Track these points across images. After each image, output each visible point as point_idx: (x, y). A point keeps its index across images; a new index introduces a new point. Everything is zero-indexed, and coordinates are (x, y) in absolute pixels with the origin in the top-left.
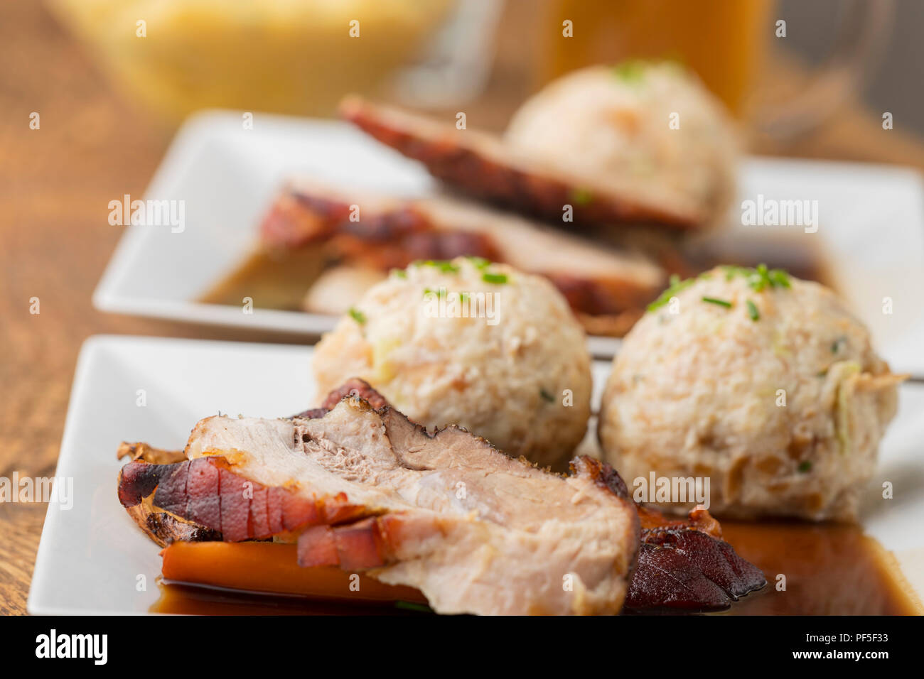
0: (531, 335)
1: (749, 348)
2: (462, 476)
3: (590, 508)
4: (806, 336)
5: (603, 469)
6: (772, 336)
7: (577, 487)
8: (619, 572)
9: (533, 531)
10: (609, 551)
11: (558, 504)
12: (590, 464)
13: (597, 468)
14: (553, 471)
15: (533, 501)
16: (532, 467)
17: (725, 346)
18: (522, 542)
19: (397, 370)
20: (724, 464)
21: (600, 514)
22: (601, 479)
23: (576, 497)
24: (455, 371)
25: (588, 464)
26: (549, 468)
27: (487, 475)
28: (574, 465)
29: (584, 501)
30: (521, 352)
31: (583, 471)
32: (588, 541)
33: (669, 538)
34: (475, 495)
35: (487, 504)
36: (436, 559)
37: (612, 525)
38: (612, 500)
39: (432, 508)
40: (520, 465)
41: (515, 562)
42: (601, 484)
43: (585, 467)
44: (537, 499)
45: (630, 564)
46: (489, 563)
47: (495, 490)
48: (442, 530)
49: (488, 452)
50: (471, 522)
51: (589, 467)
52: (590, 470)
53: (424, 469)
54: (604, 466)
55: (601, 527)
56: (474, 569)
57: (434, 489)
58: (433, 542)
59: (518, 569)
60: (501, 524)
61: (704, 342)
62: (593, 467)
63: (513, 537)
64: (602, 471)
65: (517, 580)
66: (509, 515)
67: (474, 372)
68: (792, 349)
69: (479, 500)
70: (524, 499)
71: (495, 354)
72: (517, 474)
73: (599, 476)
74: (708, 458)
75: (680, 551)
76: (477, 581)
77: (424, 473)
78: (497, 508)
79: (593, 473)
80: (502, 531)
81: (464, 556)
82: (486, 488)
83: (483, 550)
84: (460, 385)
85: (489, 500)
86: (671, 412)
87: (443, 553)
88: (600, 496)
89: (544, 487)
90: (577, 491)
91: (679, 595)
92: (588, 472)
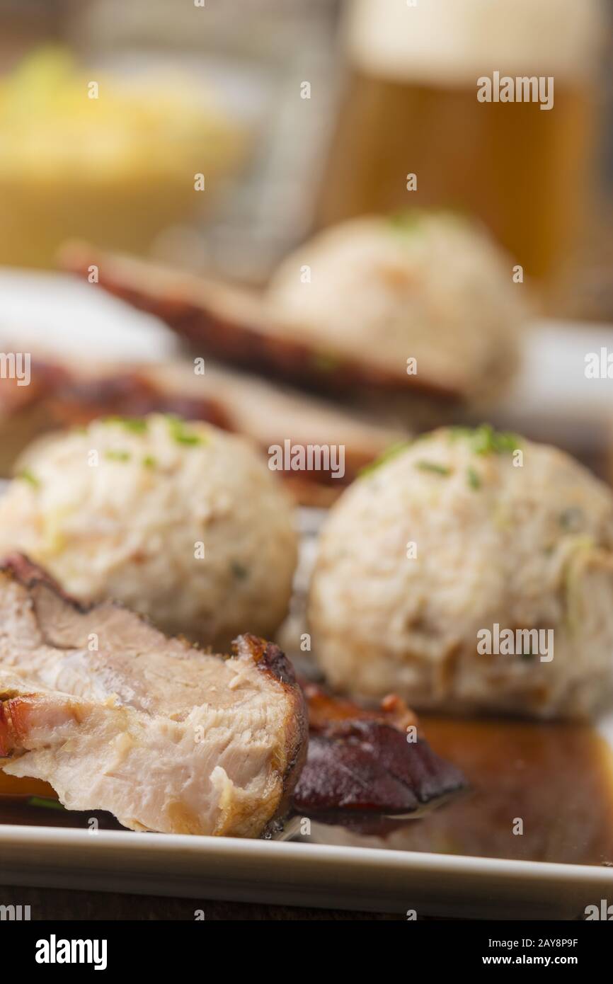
0: (224, 503)
1: (465, 519)
2: (109, 656)
3: (248, 694)
4: (532, 506)
5: (267, 650)
6: (492, 506)
7: (237, 670)
8: (275, 767)
9: (178, 718)
10: (264, 743)
11: (213, 688)
12: (251, 643)
13: (260, 649)
14: (214, 652)
15: (187, 685)
16: (191, 647)
17: (438, 518)
18: (165, 730)
19: (71, 541)
20: (436, 650)
21: (259, 700)
22: (264, 662)
23: (234, 681)
24: (133, 542)
25: (249, 643)
26: (210, 648)
27: (138, 655)
28: (236, 645)
29: (244, 685)
30: (212, 522)
31: (244, 652)
32: (242, 732)
33: (356, 732)
34: (120, 678)
35: (133, 687)
36: (67, 749)
37: (270, 713)
38: (274, 685)
39: (73, 692)
40: (179, 645)
41: (155, 753)
42: (262, 667)
43: (246, 647)
44: (191, 683)
45: (290, 757)
46: (126, 754)
47: (146, 672)
48: (76, 716)
49: (145, 631)
50: (109, 707)
51: (250, 648)
52: (252, 651)
53: (72, 648)
54: (268, 647)
55: (257, 715)
56: (109, 761)
57: (76, 670)
58: (65, 729)
59: (156, 761)
60: (146, 711)
61: (416, 513)
62: (256, 647)
63: (155, 725)
64: (265, 652)
65: (157, 773)
66: (157, 700)
67: (155, 545)
68: (515, 521)
69: (126, 683)
70: (177, 682)
71: (180, 524)
72: (174, 654)
73: (263, 657)
74: (418, 644)
75: (367, 747)
76: (111, 774)
77: (69, 653)
78: (144, 693)
79: (255, 654)
80: (145, 718)
81: (98, 746)
82: (135, 670)
83: (120, 738)
84: (139, 559)
85: (136, 684)
86: (377, 591)
87: (76, 742)
88: (261, 680)
89: (201, 670)
90: (236, 674)
91: (358, 796)
92: (251, 653)
